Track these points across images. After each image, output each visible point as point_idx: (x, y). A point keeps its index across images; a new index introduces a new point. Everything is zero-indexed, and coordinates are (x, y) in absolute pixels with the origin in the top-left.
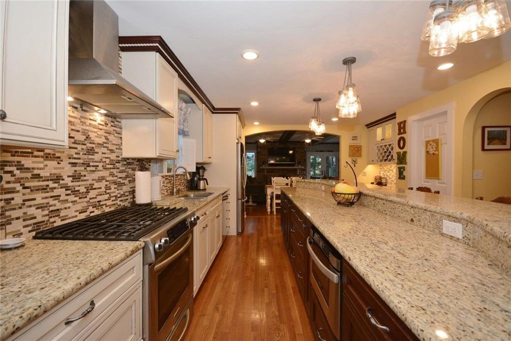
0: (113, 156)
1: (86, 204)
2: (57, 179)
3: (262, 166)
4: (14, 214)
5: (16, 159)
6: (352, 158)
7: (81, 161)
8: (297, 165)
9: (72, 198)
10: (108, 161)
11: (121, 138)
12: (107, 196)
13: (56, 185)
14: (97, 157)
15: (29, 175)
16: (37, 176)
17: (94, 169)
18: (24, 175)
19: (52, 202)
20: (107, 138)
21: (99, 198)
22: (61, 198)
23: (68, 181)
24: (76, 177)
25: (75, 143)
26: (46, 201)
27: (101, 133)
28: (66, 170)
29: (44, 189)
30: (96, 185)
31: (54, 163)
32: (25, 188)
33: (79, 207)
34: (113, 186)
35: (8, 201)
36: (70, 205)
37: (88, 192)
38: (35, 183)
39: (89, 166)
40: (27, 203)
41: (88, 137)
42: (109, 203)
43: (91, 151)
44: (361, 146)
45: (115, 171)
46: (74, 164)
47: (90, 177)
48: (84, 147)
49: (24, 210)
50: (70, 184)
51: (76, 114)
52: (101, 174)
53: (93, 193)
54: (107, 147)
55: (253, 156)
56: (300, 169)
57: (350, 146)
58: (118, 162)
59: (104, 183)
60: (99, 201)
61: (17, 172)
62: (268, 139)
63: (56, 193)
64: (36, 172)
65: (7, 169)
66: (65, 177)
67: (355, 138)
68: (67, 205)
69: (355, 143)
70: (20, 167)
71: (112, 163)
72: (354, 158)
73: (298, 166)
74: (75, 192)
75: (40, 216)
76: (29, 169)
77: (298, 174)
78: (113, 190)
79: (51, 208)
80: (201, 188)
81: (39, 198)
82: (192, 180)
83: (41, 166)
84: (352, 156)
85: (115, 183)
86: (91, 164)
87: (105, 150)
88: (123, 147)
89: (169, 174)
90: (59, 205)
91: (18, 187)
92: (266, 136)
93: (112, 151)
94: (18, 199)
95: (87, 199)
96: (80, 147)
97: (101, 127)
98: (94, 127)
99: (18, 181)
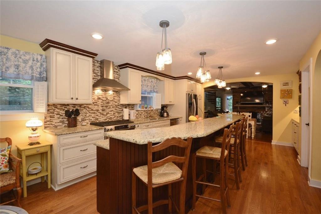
0: (116, 104)
1: (106, 118)
2: (98, 110)
3: (236, 105)
4: (87, 118)
5: (88, 106)
6: (284, 99)
7: (105, 106)
8: (265, 103)
9: (102, 116)
10: (114, 105)
11: (120, 98)
12: (114, 116)
13: (97, 112)
14: (110, 104)
15: (90, 110)
16: (92, 110)
17: (109, 108)
18: (89, 110)
19: (96, 116)
20: (114, 98)
21: (111, 117)
22: (99, 116)
23: (101, 111)
24: (103, 110)
25: (103, 101)
26: (94, 116)
27: (111, 97)
28: (100, 108)
29: (94, 113)
30: (110, 113)
31: (97, 106)
32: (89, 112)
33: (104, 119)
34: (116, 113)
35: (86, 115)
36: (101, 118)
37: (107, 115)
38: (92, 112)
39: (107, 107)
40: (90, 116)
41: (107, 99)
42: (114, 118)
43: (108, 103)
44: (292, 90)
45: (117, 108)
46: (103, 107)
47: (108, 110)
48: (106, 102)
49: (89, 118)
50: (101, 112)
51: (103, 93)
52: (112, 109)
53: (108, 115)
54: (114, 101)
55: (231, 98)
56: (268, 107)
57: (281, 90)
58: (119, 105)
59: (113, 112)
60: (111, 118)
61: (88, 109)
62: (232, 87)
63: (97, 114)
64: (92, 109)
65: (86, 108)
66: (100, 110)
67: (286, 84)
68: (100, 118)
69: (286, 88)
70: (88, 107)
71: (116, 106)
72: (285, 100)
73: (266, 105)
74: (103, 114)
75: (93, 119)
76: (90, 108)
77: (266, 110)
78: (116, 114)
79: (96, 118)
80: (165, 116)
81: (93, 115)
82: (161, 112)
83: (93, 107)
84: (283, 98)
85: (117, 112)
86: (108, 106)
87: (113, 102)
88: (120, 100)
89: (146, 109)
90: (98, 117)
91: (88, 112)
92: (231, 85)
93: (116, 102)
94: (88, 115)
95: (107, 117)
96: (104, 102)
97: (111, 95)
98: (109, 95)
99: (88, 111)
